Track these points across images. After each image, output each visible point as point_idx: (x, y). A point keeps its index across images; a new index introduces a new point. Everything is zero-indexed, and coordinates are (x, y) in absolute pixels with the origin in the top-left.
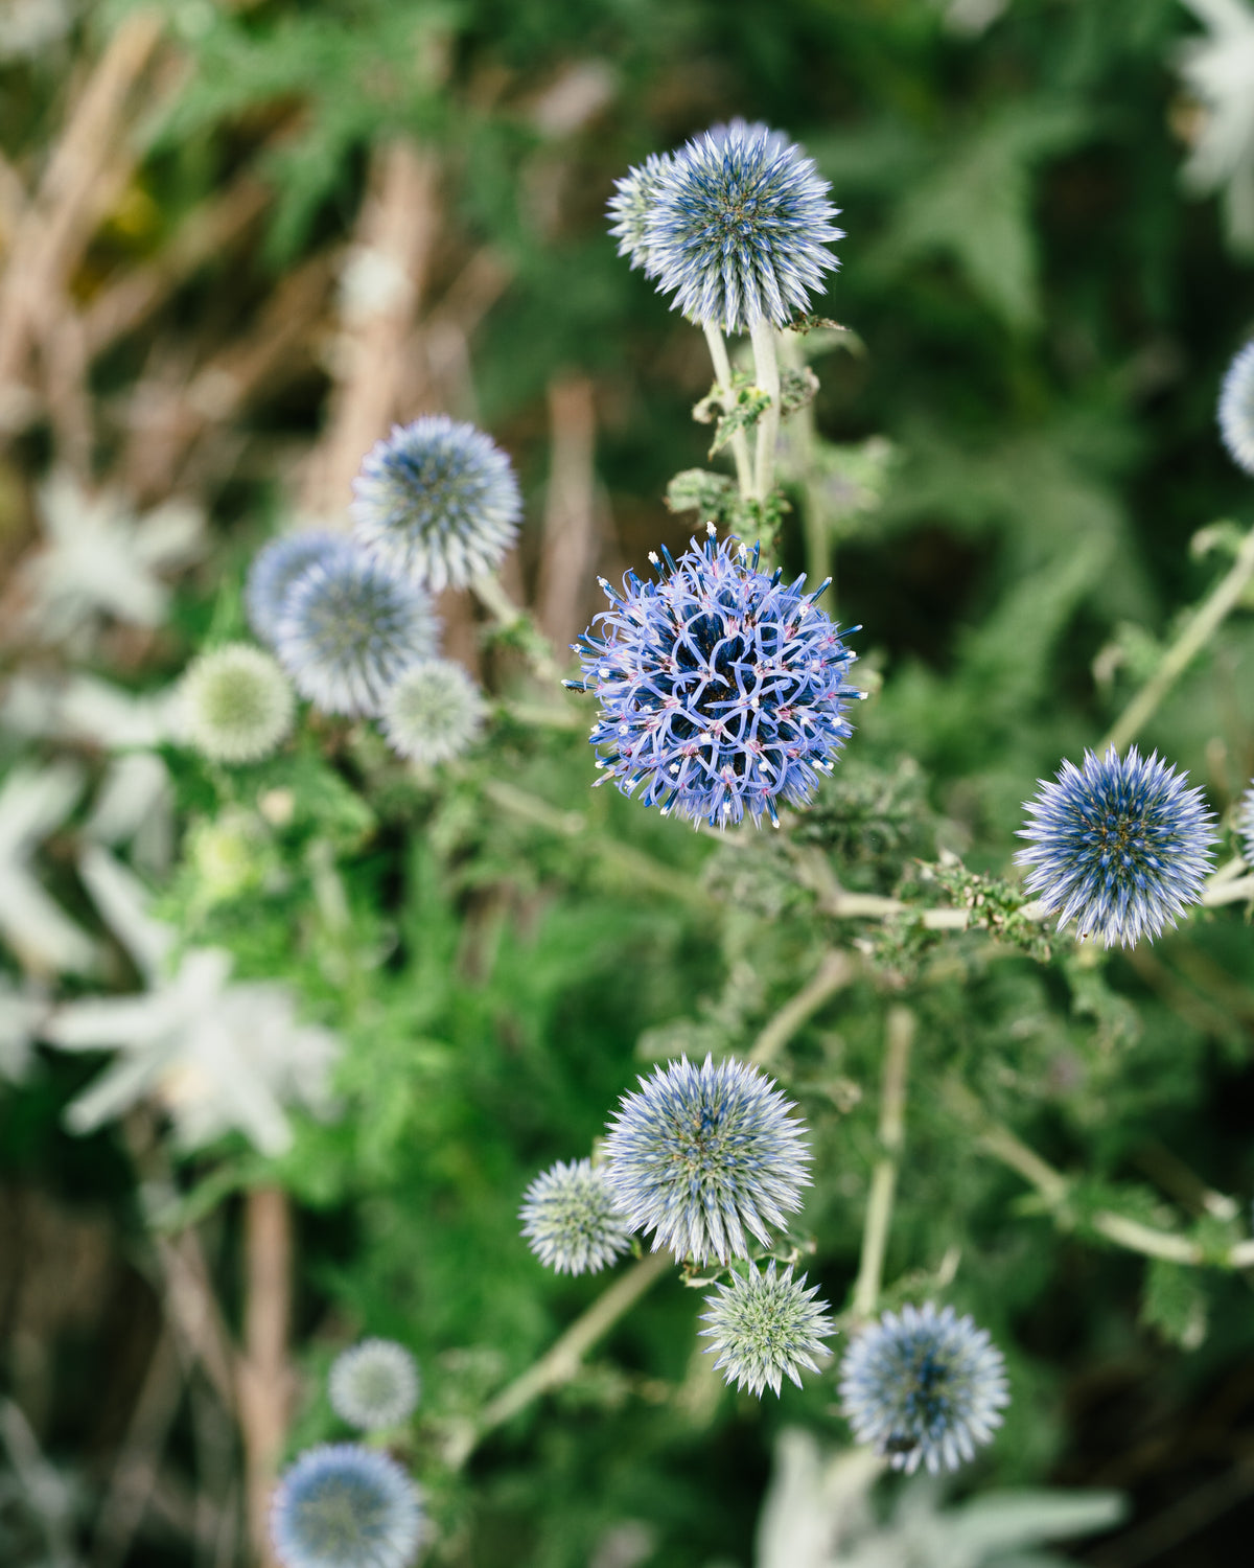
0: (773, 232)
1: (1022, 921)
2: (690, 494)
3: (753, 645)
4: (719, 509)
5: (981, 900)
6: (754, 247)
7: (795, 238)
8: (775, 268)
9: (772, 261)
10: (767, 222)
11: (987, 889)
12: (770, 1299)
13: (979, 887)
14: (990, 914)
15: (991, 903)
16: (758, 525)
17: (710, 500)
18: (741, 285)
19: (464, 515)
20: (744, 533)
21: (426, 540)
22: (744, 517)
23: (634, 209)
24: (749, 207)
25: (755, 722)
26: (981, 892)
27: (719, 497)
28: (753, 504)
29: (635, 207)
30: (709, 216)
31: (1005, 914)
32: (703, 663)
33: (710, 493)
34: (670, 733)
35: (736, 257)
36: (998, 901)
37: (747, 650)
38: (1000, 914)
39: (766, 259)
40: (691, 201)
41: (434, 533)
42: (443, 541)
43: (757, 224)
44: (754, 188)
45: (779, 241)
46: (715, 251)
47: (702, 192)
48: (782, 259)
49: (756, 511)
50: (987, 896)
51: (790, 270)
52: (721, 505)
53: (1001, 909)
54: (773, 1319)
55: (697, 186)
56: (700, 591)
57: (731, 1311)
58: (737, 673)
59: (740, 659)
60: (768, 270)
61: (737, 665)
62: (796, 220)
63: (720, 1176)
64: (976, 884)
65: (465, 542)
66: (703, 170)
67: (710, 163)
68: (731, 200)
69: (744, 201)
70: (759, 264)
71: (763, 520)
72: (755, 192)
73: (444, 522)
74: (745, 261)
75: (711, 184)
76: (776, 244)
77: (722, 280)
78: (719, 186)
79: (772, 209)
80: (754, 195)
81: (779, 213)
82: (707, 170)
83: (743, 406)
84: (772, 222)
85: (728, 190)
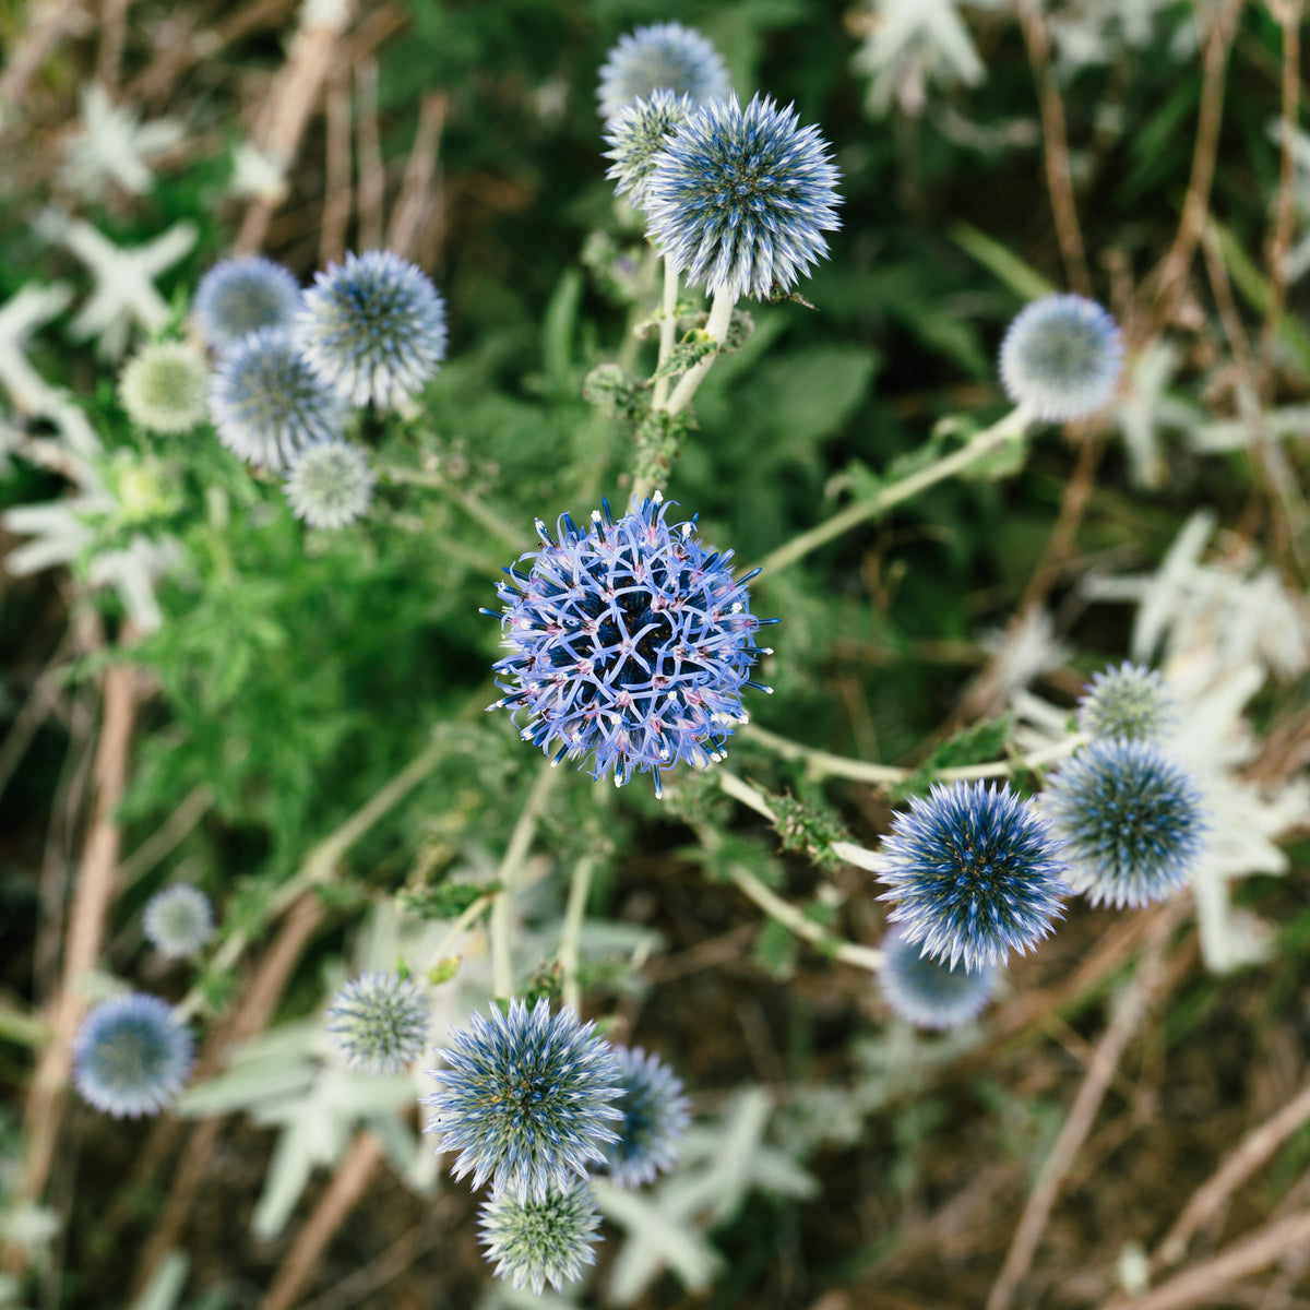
0: (782, 214)
1: (833, 858)
2: (606, 389)
3: (680, 632)
4: (629, 407)
5: (800, 829)
6: (759, 222)
7: (800, 221)
8: (775, 248)
9: (773, 239)
10: (779, 202)
11: (808, 821)
12: (551, 1214)
13: (801, 817)
14: (805, 843)
15: (809, 835)
16: (664, 436)
17: (624, 398)
18: (735, 256)
19: (397, 351)
20: (650, 440)
21: (358, 364)
22: (653, 425)
23: (632, 141)
24: (766, 183)
25: (665, 707)
26: (802, 822)
27: (631, 396)
28: (664, 416)
29: (635, 139)
30: (722, 182)
31: (819, 847)
32: (626, 638)
33: (624, 391)
34: (580, 700)
35: (739, 233)
36: (814, 834)
37: (674, 637)
38: (814, 845)
39: (768, 236)
40: (708, 162)
41: (366, 361)
42: (373, 368)
44: (773, 164)
45: (785, 223)
46: (720, 219)
47: (719, 155)
48: (782, 240)
49: (666, 422)
50: (807, 827)
51: (789, 253)
52: (632, 403)
53: (815, 840)
54: (551, 1234)
55: (717, 148)
56: (636, 562)
57: (513, 1216)
58: (660, 659)
59: (665, 646)
60: (768, 249)
61: (661, 652)
62: (809, 204)
63: (540, 1144)
64: (799, 814)
65: (392, 372)
66: (724, 132)
67: (735, 126)
68: (748, 171)
69: (761, 173)
70: (761, 241)
71: (670, 432)
72: (773, 167)
73: (377, 353)
74: (750, 237)
75: (732, 151)
76: (782, 224)
77: (718, 246)
78: (739, 154)
79: (787, 189)
80: (772, 171)
81: (793, 195)
82: (730, 134)
83: (689, 346)
84: (784, 204)
85: (747, 160)
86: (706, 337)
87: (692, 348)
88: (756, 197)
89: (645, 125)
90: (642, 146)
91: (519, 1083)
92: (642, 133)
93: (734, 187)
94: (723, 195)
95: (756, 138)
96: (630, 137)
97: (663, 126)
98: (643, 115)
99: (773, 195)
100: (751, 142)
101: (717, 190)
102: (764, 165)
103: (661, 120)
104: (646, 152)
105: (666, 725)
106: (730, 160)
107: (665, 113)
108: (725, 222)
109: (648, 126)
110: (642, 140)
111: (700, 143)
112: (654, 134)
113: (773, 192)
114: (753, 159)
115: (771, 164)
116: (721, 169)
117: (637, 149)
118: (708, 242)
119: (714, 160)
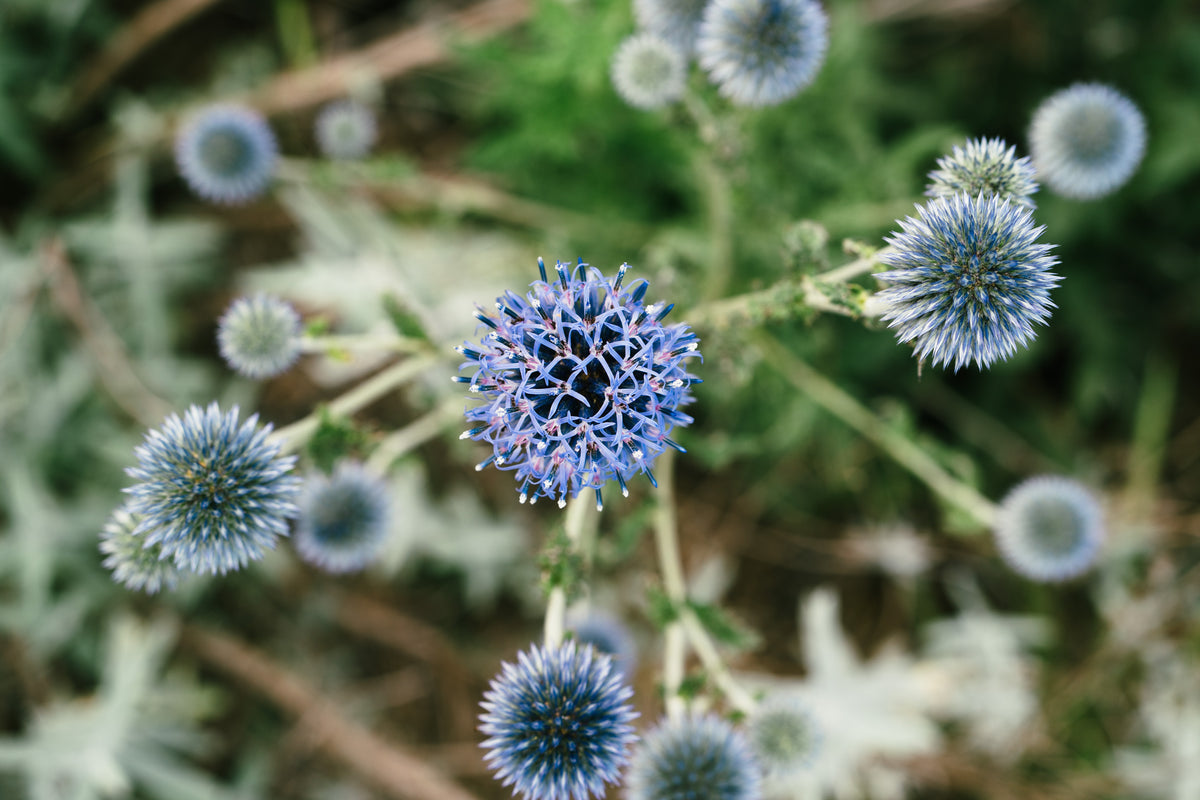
0: (964, 321)
4: (798, 264)
6: (947, 307)
7: (967, 338)
8: (936, 330)
9: (941, 325)
10: (972, 314)
16: (788, 303)
17: (803, 257)
18: (915, 300)
19: (749, 69)
20: (781, 295)
22: (791, 291)
24: (979, 296)
27: (807, 261)
30: (963, 261)
35: (932, 295)
39: (942, 319)
40: (973, 241)
43: (969, 304)
44: (1000, 293)
45: (959, 327)
46: (934, 275)
48: (945, 333)
51: (938, 342)
60: (932, 325)
61: (570, 418)
62: (985, 337)
66: (1005, 240)
67: (1014, 246)
68: (983, 277)
69: (988, 287)
70: (935, 315)
71: (792, 307)
72: (997, 294)
75: (991, 256)
76: (957, 325)
77: (915, 284)
78: (992, 262)
79: (986, 314)
80: (994, 294)
81: (985, 321)
82: (1007, 245)
83: (849, 292)
84: (972, 318)
85: (992, 270)
86: (862, 302)
87: (848, 297)
88: (966, 294)
89: (994, 166)
90: (974, 175)
91: (208, 485)
92: (985, 169)
93: (965, 272)
94: (952, 269)
95: (1012, 269)
96: (976, 162)
97: (999, 183)
98: (1000, 161)
99: (975, 306)
100: (1007, 266)
101: (956, 260)
102: (996, 286)
103: (1001, 178)
104: (971, 180)
105: (528, 447)
106: (984, 257)
107: (1010, 178)
108: (935, 280)
109: (992, 171)
110: (979, 172)
111: (987, 225)
112: (989, 178)
113: (978, 306)
114: (993, 276)
115: (1000, 290)
116: (974, 254)
117: (970, 173)
118: (912, 275)
119: (979, 244)
